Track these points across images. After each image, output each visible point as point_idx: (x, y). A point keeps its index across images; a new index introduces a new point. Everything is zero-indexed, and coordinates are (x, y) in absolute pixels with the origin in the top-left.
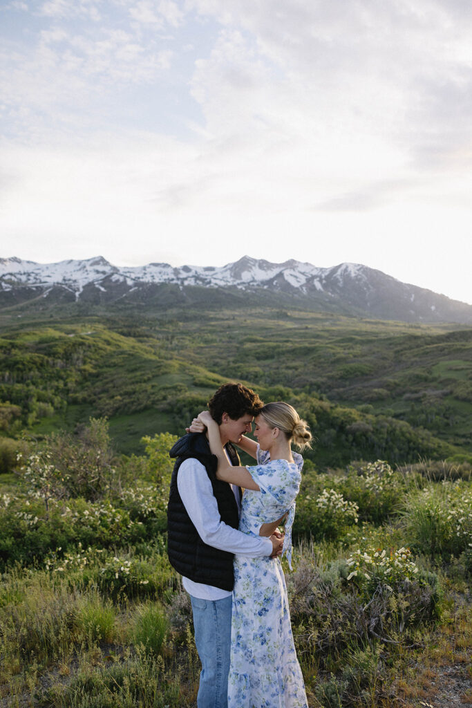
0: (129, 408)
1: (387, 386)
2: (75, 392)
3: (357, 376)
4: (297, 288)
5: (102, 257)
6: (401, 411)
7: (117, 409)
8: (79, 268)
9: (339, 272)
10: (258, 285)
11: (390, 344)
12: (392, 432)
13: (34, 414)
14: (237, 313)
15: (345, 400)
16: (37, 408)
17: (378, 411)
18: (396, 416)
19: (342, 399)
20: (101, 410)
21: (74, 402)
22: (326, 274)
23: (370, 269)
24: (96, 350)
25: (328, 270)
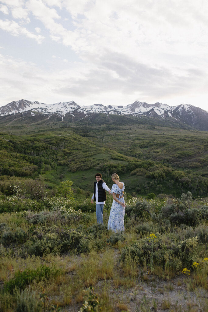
0: (83, 168)
1: (200, 161)
2: (61, 160)
3: (186, 156)
4: (160, 116)
5: (73, 101)
6: (206, 173)
7: (78, 168)
8: (63, 106)
9: (180, 109)
10: (142, 114)
11: (203, 142)
12: (200, 182)
13: (43, 169)
14: (132, 127)
15: (180, 167)
16: (44, 167)
17: (195, 173)
18: (203, 175)
19: (178, 167)
20: (71, 169)
21: (60, 165)
22: (174, 109)
23: (195, 107)
24: (70, 142)
25: (175, 108)
